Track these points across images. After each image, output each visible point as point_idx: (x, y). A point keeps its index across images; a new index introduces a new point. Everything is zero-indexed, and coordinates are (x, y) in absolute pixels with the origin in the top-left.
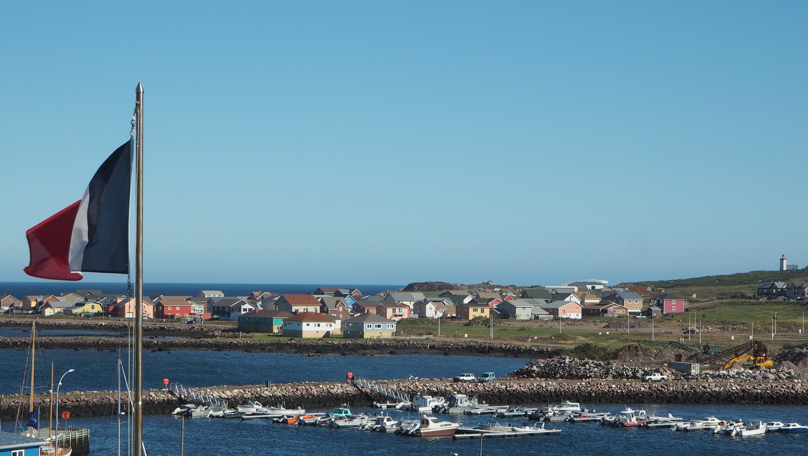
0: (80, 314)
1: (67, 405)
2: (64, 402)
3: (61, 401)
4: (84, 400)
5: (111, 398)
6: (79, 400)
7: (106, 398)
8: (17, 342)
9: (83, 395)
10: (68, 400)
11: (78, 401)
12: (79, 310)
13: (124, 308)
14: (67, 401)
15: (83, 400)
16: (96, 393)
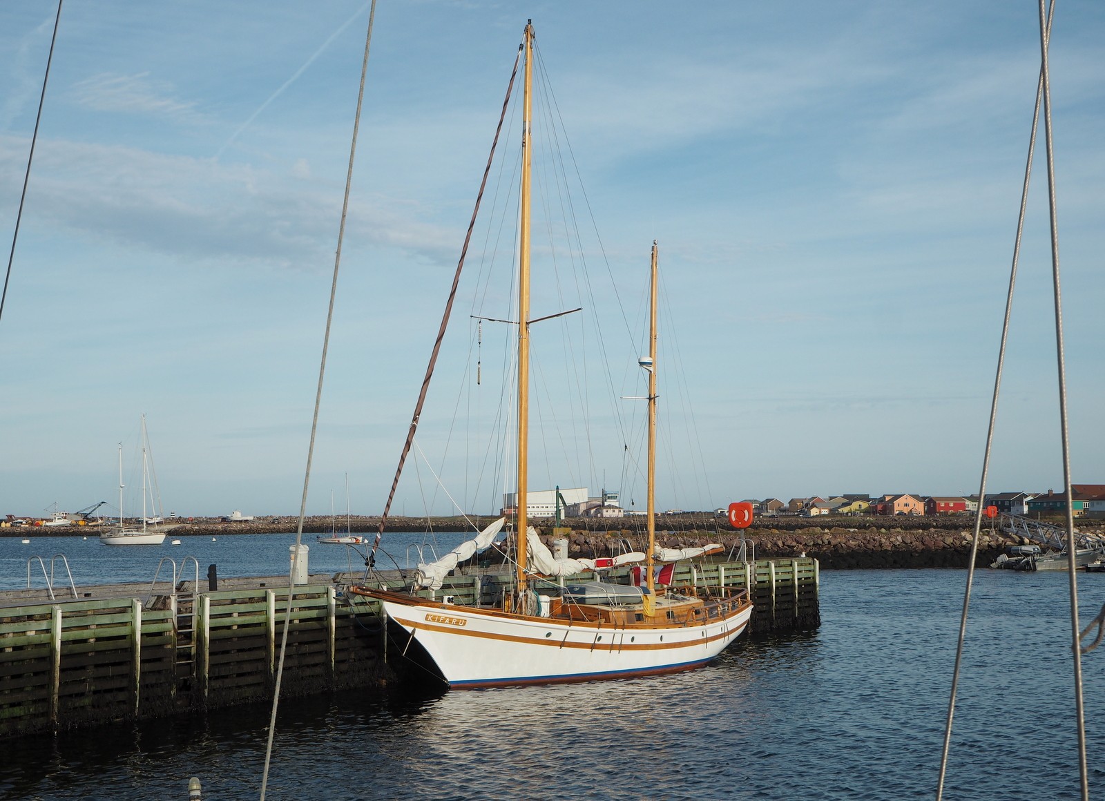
0: (847, 513)
1: (794, 551)
2: (788, 546)
3: (783, 543)
4: (829, 543)
5: (883, 540)
6: (820, 542)
7: (874, 540)
8: (769, 525)
9: (827, 533)
10: (798, 543)
11: (818, 544)
12: (846, 510)
13: (893, 507)
14: (794, 544)
15: (826, 542)
16: (854, 532)
